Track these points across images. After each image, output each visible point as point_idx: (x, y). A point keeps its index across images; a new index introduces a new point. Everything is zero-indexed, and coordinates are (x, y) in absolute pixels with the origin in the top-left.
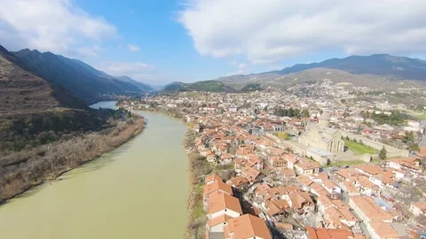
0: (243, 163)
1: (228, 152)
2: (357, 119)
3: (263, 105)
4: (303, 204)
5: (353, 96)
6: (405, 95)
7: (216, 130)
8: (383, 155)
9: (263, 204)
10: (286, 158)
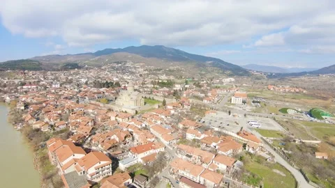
0: (77, 125)
1: (61, 120)
2: (149, 86)
3: (83, 81)
4: (125, 137)
5: (146, 72)
6: (173, 71)
7: (44, 104)
8: (164, 103)
9: (100, 146)
10: (109, 114)
